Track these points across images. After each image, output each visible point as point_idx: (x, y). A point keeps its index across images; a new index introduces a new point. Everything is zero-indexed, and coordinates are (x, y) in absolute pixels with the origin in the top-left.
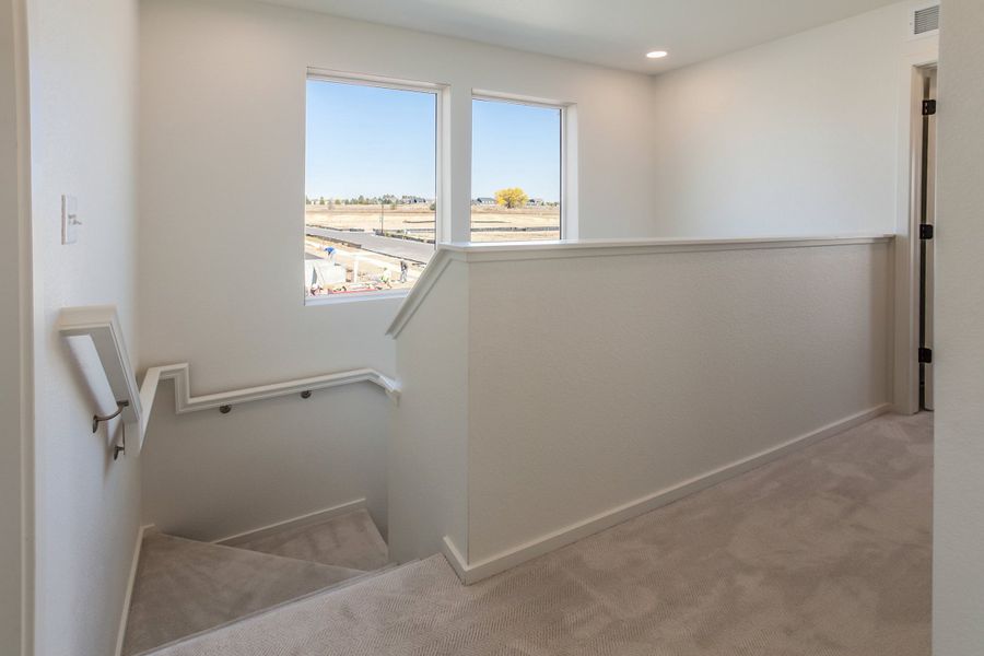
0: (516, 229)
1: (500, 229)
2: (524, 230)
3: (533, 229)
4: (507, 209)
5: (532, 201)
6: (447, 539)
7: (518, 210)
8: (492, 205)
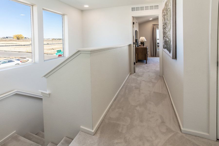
0: (21, 45)
1: (16, 45)
2: (24, 45)
3: (27, 45)
4: (17, 40)
5: (25, 38)
6: (81, 127)
7: (21, 40)
8: (12, 39)
